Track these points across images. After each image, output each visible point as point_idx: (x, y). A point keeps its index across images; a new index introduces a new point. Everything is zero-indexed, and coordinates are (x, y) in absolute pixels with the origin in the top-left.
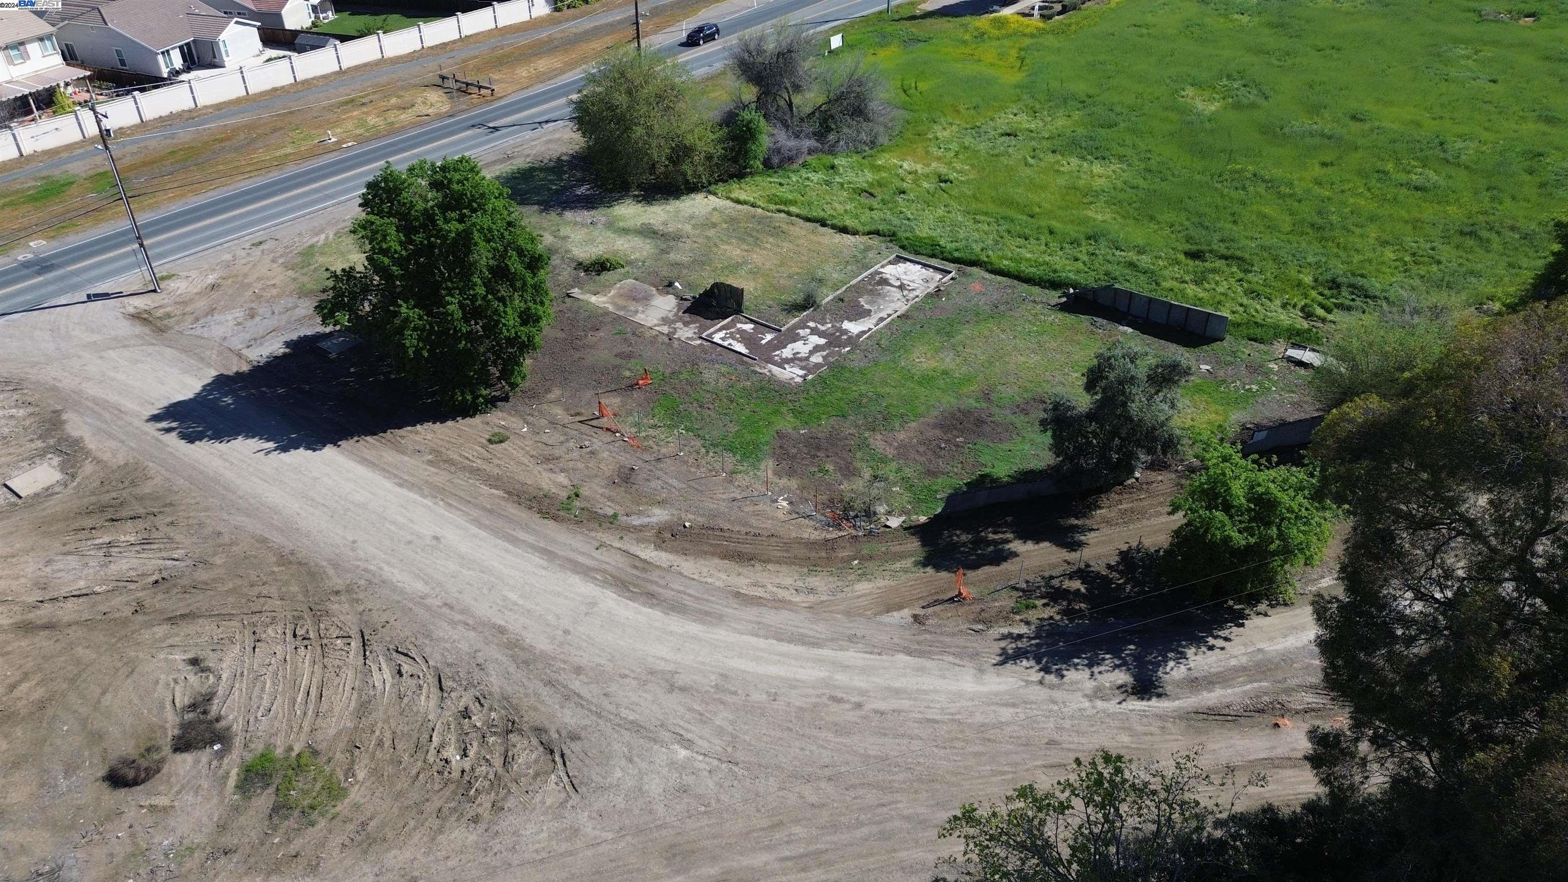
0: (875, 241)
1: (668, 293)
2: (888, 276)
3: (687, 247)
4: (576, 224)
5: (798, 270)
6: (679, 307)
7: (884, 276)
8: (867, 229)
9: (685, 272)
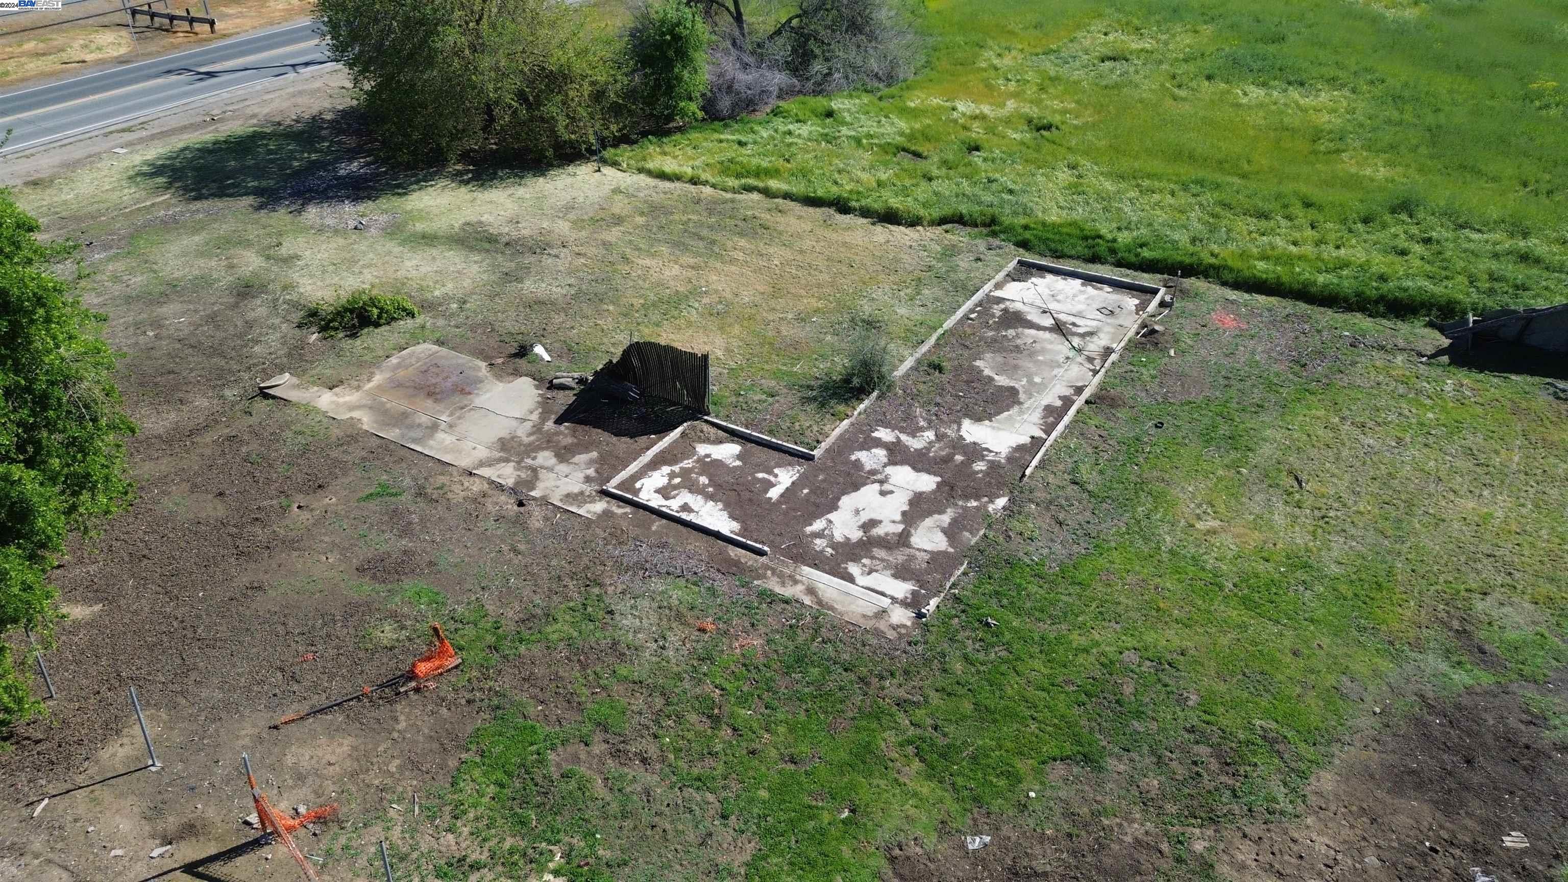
0: (959, 236)
1: (517, 373)
2: (1018, 306)
3: (562, 265)
4: (321, 230)
5: (815, 303)
6: (545, 405)
7: (1013, 307)
8: (936, 213)
9: (558, 319)
